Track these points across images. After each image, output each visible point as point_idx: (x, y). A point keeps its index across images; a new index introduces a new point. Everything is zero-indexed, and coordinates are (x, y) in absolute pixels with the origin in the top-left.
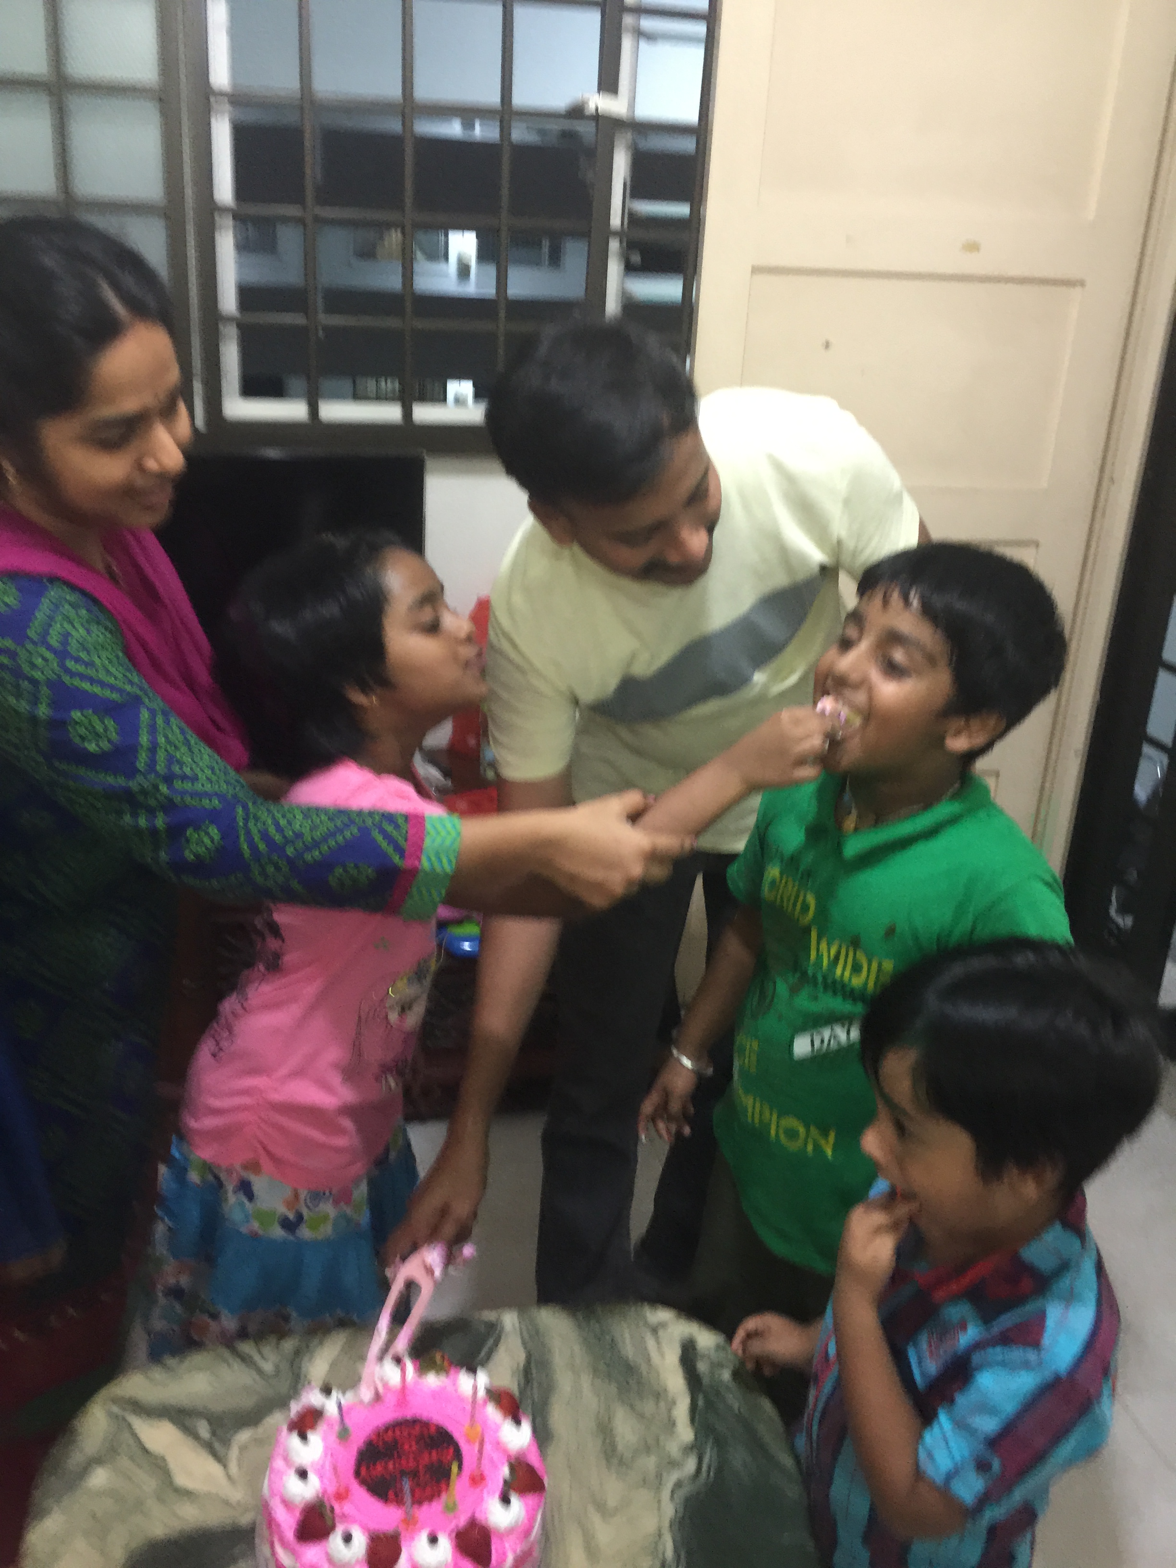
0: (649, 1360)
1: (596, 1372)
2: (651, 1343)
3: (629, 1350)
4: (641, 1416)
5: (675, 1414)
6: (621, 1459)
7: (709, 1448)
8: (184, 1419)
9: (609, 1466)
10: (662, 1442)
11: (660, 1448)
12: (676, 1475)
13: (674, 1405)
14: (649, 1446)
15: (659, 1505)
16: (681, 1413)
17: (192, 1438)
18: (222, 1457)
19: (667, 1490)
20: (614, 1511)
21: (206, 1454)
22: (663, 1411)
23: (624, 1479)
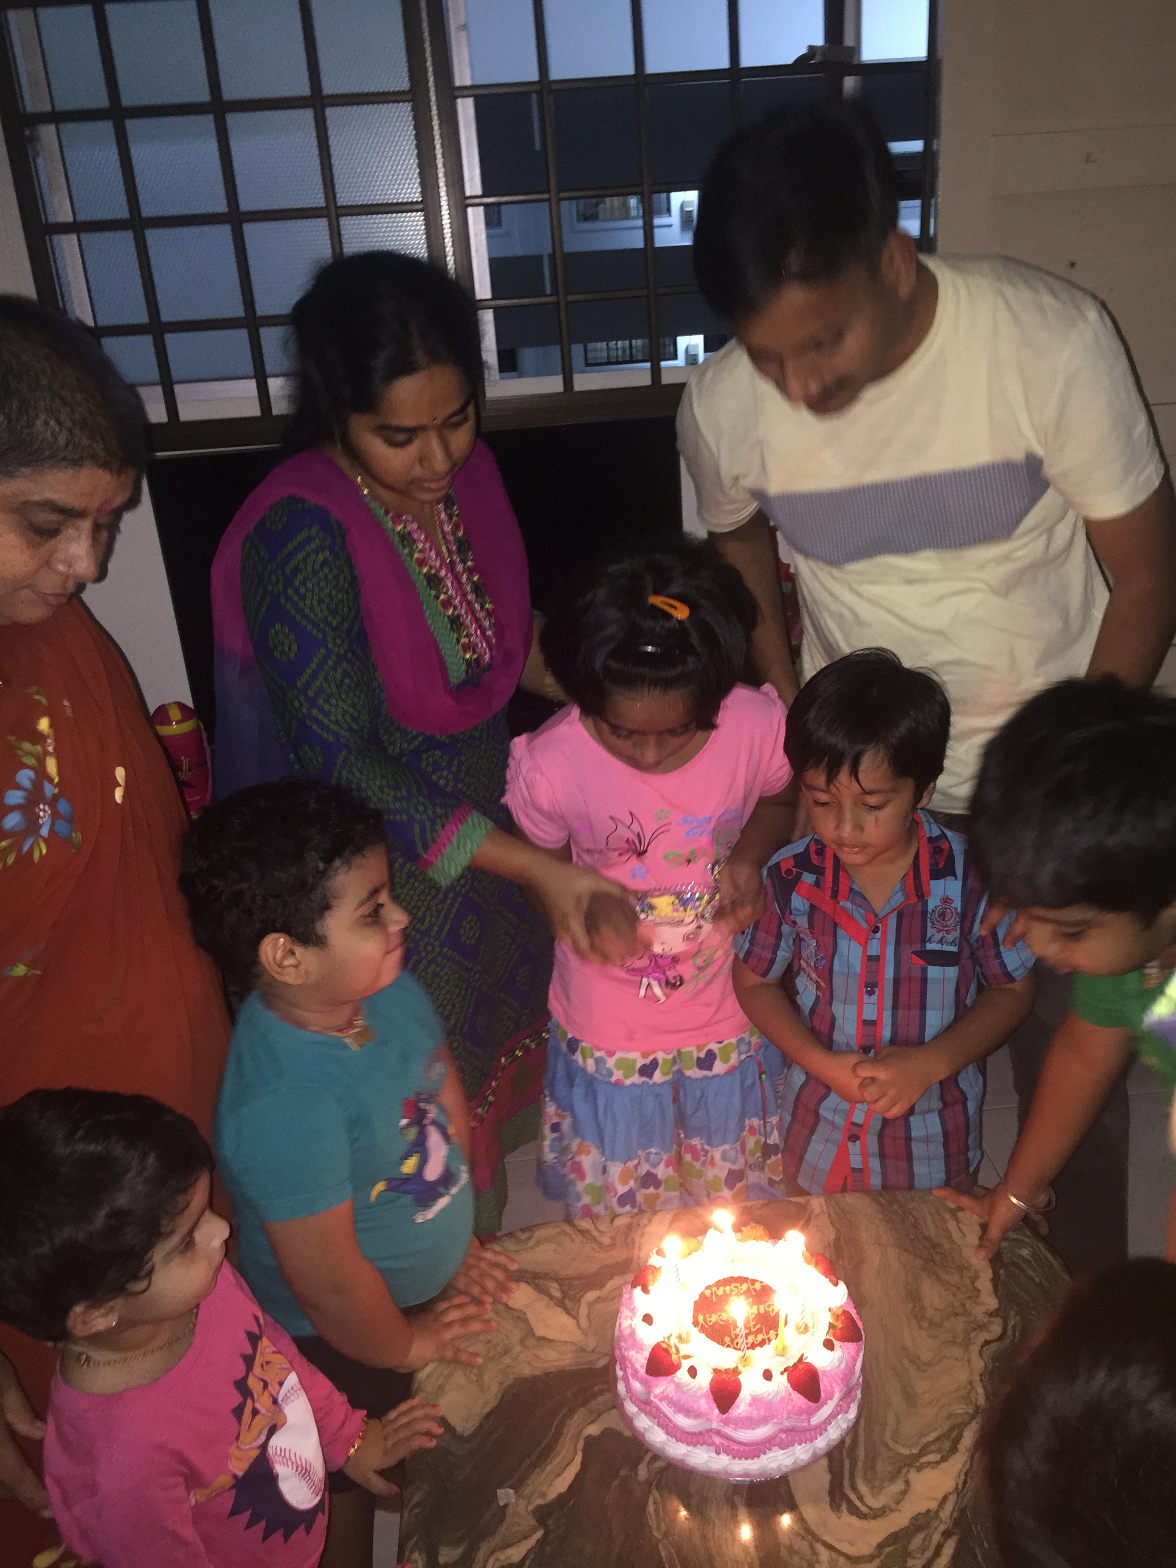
1: (901, 1247)
3: (931, 1230)
4: (947, 1285)
5: (979, 1284)
6: (931, 1322)
7: (1013, 1313)
8: (537, 1281)
9: (920, 1328)
10: (967, 1306)
11: (967, 1313)
12: (983, 1336)
13: (977, 1277)
14: (957, 1311)
15: (969, 1361)
16: (985, 1283)
17: (547, 1298)
18: (574, 1313)
19: (975, 1348)
20: (927, 1364)
21: (560, 1309)
22: (967, 1281)
23: (935, 1337)
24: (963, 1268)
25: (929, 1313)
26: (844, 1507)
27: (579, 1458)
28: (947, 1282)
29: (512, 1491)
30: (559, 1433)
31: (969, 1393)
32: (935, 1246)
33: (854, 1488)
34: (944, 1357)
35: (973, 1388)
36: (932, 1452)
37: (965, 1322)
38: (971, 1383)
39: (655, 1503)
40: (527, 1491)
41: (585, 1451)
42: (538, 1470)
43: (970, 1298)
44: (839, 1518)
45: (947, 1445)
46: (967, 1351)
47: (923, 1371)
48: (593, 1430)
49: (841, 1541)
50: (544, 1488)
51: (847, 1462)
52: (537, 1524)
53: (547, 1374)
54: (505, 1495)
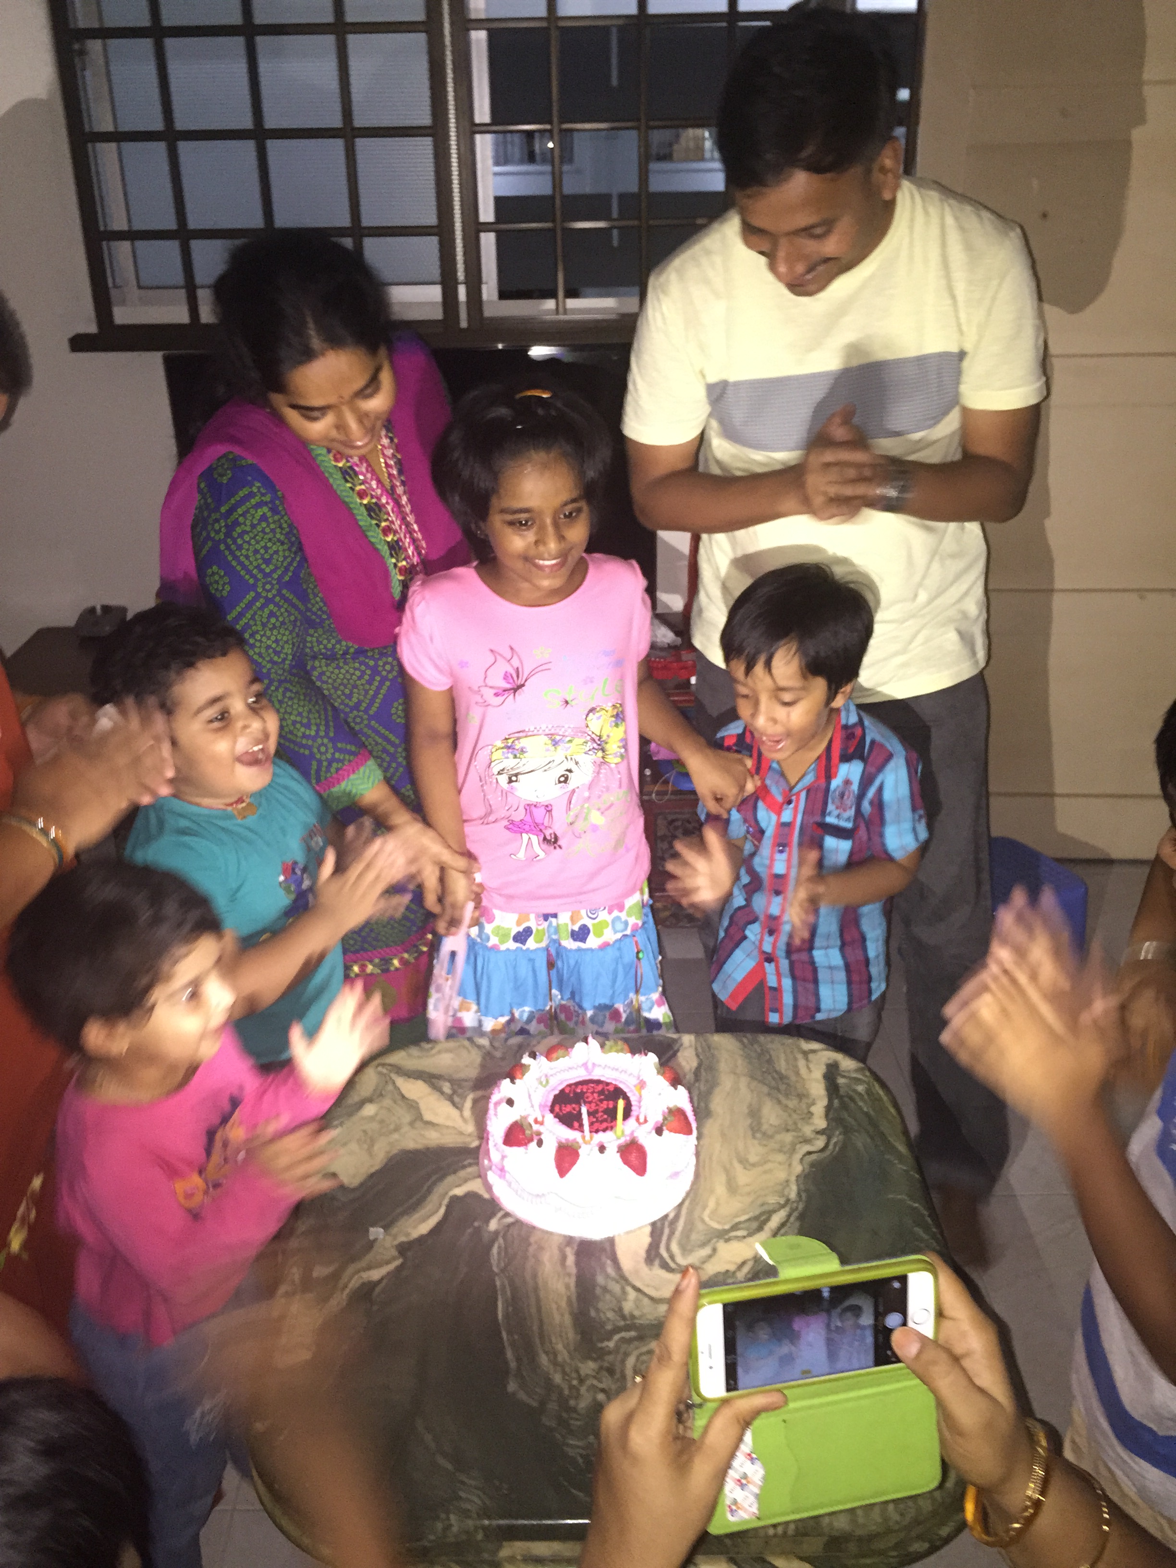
0: (798, 1073)
1: (753, 1077)
2: (801, 1063)
3: (782, 1065)
4: (785, 1108)
5: (813, 1109)
6: (764, 1134)
7: (838, 1133)
8: (433, 1080)
9: (754, 1137)
10: (799, 1125)
11: (797, 1129)
12: (807, 1148)
13: (813, 1104)
14: (789, 1128)
15: (790, 1165)
16: (819, 1109)
17: (438, 1093)
18: (459, 1106)
19: (798, 1156)
20: (754, 1165)
21: (448, 1103)
22: (804, 1106)
23: (765, 1146)
24: (802, 1096)
25: (765, 1127)
26: (657, 1262)
27: (442, 1211)
28: (786, 1106)
29: (381, 1230)
30: (429, 1191)
31: (783, 1189)
32: (782, 1078)
33: (668, 1249)
34: (769, 1161)
35: (788, 1185)
36: (742, 1229)
37: (794, 1136)
38: (787, 1181)
39: (499, 1247)
40: (394, 1230)
41: (448, 1207)
42: (406, 1217)
43: (803, 1119)
44: (650, 1270)
45: (755, 1225)
46: (790, 1157)
47: (749, 1170)
48: (459, 1191)
49: (648, 1286)
50: (409, 1230)
51: (667, 1231)
52: (397, 1254)
53: (428, 1149)
54: (376, 1232)
